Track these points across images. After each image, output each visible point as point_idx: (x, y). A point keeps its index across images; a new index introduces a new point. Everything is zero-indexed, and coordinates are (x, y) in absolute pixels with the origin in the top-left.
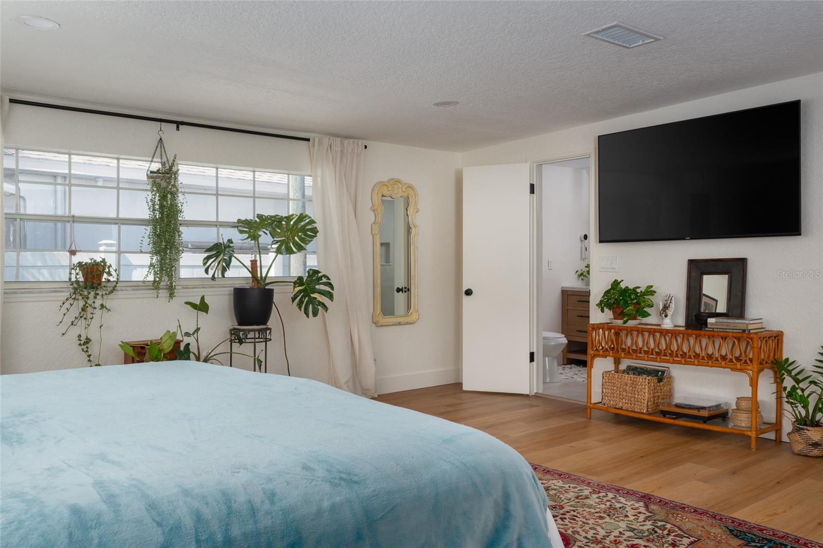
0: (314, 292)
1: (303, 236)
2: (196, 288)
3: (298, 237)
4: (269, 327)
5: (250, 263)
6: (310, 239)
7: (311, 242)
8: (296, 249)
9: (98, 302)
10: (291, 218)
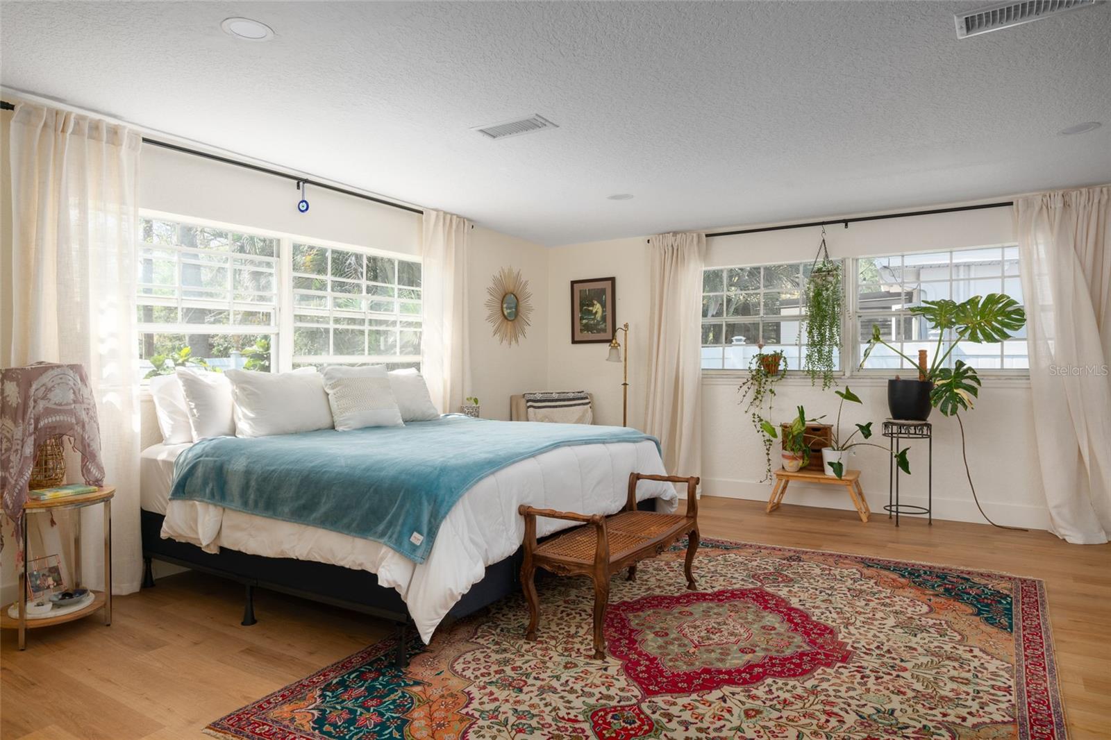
0: (957, 388)
1: (1006, 320)
2: (863, 378)
3: (997, 321)
4: (928, 423)
5: (918, 353)
6: (1018, 324)
7: (1023, 327)
8: (999, 336)
9: (768, 387)
10: (977, 300)
